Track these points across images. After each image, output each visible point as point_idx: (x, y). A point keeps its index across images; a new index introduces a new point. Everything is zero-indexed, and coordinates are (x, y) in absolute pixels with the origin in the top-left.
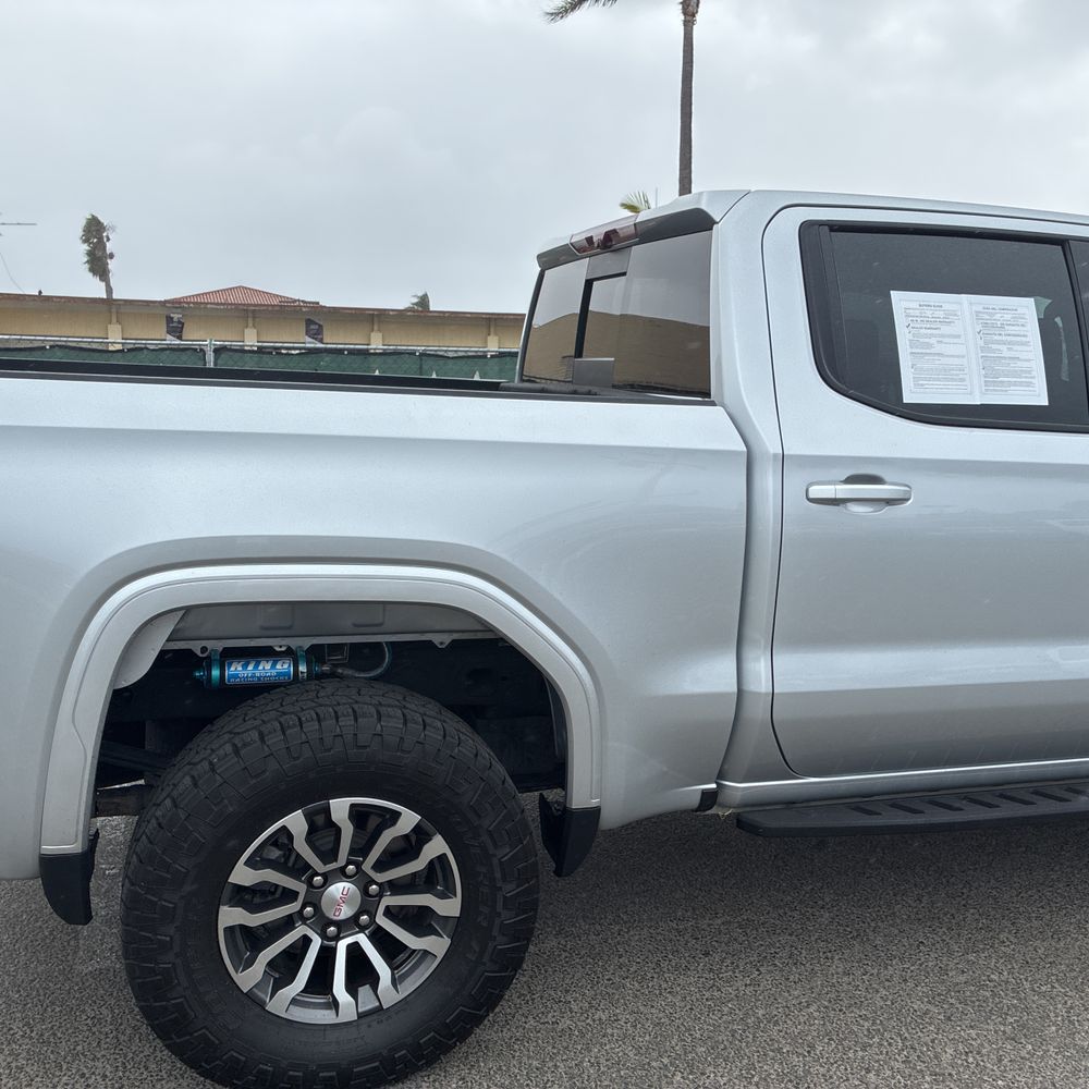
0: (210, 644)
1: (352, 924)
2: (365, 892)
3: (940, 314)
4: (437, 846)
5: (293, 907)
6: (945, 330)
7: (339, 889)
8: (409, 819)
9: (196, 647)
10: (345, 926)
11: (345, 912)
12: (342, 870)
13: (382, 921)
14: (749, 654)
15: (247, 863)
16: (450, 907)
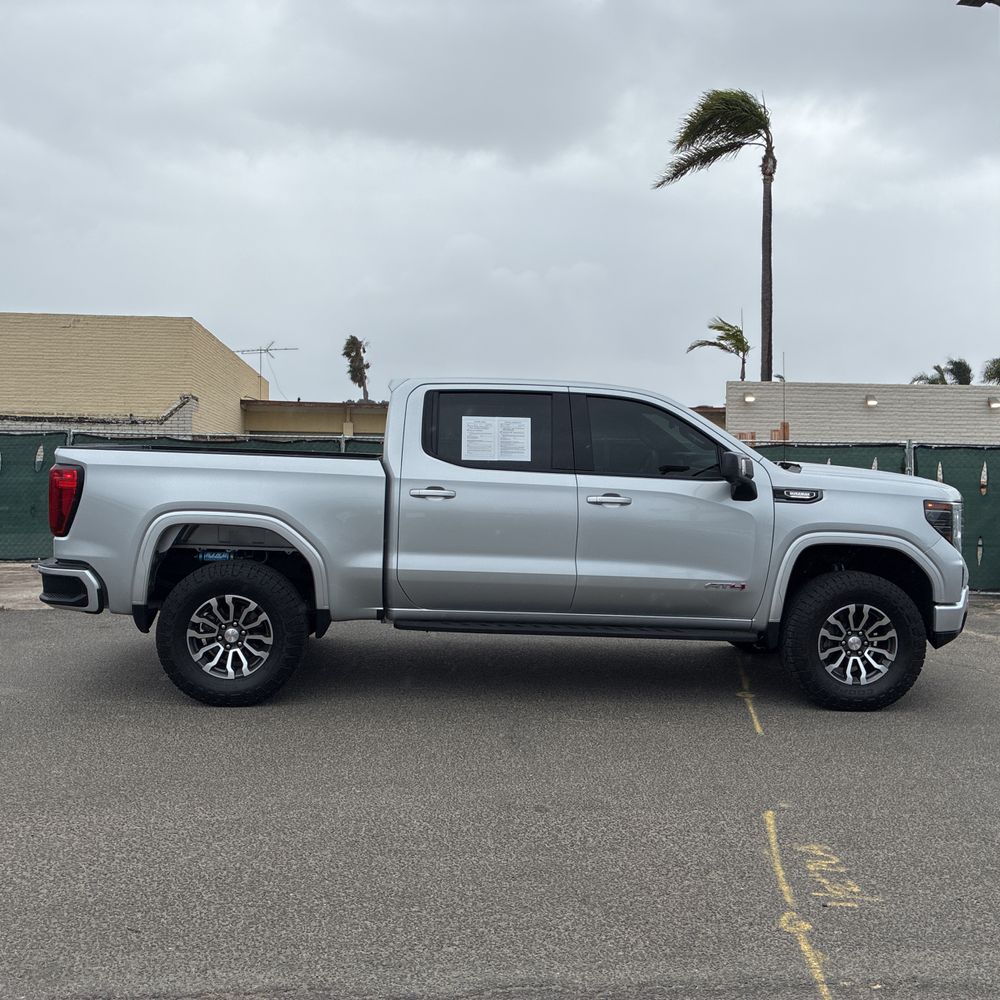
0: (202, 547)
1: (235, 645)
2: (240, 633)
3: (484, 425)
4: (264, 616)
5: (215, 635)
6: (485, 431)
7: (230, 630)
8: (253, 605)
9: (197, 548)
10: (233, 645)
11: (233, 640)
12: (232, 623)
13: (245, 644)
14: (390, 554)
15: (197, 615)
16: (269, 641)
